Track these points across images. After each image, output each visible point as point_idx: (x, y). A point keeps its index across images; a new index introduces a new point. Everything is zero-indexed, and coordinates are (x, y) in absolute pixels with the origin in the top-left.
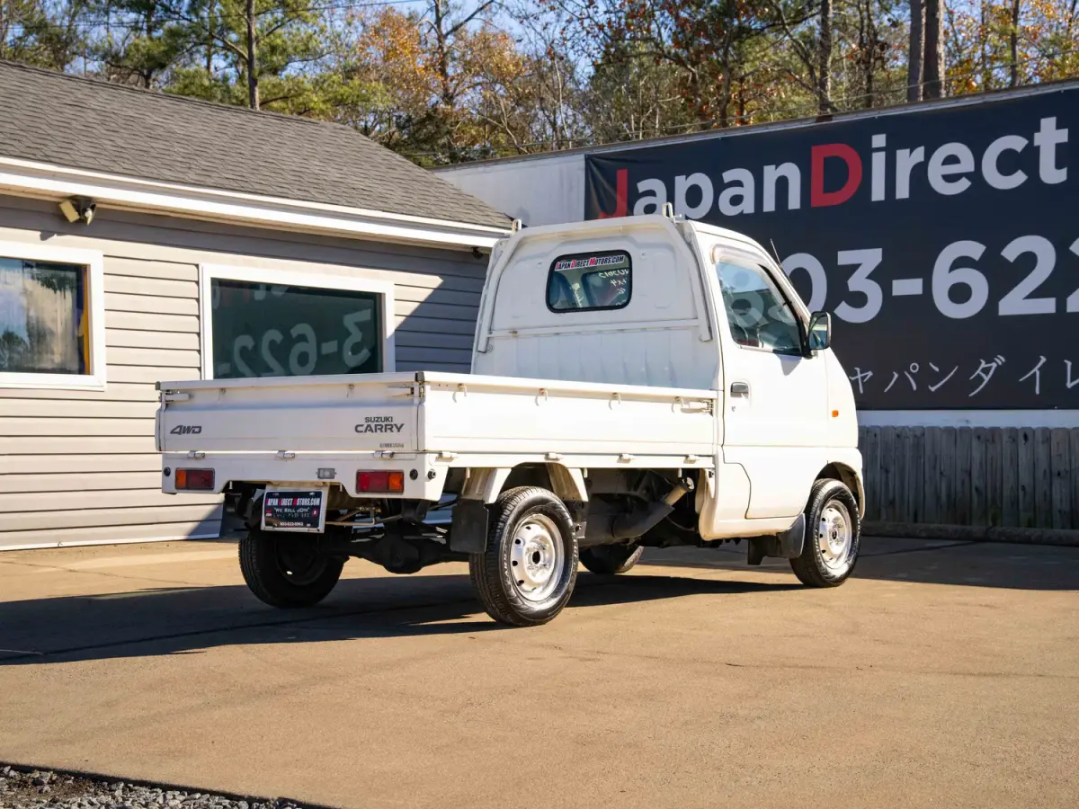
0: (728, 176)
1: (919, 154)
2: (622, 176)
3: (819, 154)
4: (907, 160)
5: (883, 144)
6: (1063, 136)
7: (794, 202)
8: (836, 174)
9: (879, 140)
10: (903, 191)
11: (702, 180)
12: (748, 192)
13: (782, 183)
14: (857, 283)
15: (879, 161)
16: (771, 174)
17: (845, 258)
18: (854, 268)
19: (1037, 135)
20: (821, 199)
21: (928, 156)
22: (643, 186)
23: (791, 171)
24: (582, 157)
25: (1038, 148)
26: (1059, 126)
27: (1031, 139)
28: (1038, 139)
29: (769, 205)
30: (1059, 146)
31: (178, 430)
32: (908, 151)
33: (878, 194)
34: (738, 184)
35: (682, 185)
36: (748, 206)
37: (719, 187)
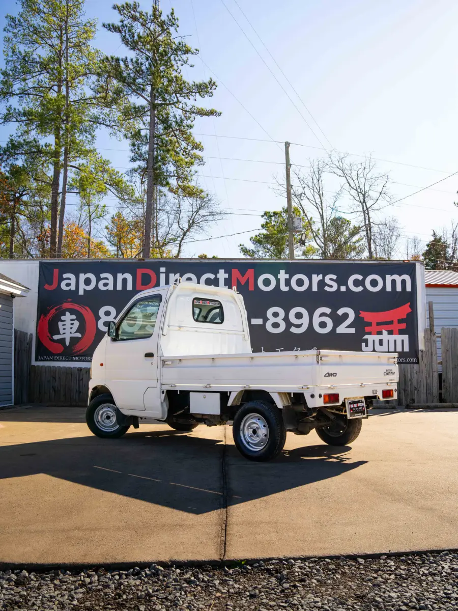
0: (102, 276)
1: (177, 276)
2: (56, 271)
3: (140, 272)
4: (173, 277)
5: (165, 271)
6: (226, 276)
7: (130, 287)
8: (146, 279)
9: (163, 269)
11: (92, 276)
12: (111, 281)
13: (125, 281)
15: (163, 276)
16: (120, 277)
19: (218, 274)
20: (140, 287)
21: (181, 277)
22: (65, 276)
23: (129, 277)
24: (38, 262)
25: (219, 279)
26: (225, 273)
27: (216, 276)
28: (219, 276)
29: (119, 287)
30: (225, 279)
31: (327, 375)
32: (174, 274)
34: (107, 279)
35: (82, 277)
36: (110, 287)
37: (99, 279)
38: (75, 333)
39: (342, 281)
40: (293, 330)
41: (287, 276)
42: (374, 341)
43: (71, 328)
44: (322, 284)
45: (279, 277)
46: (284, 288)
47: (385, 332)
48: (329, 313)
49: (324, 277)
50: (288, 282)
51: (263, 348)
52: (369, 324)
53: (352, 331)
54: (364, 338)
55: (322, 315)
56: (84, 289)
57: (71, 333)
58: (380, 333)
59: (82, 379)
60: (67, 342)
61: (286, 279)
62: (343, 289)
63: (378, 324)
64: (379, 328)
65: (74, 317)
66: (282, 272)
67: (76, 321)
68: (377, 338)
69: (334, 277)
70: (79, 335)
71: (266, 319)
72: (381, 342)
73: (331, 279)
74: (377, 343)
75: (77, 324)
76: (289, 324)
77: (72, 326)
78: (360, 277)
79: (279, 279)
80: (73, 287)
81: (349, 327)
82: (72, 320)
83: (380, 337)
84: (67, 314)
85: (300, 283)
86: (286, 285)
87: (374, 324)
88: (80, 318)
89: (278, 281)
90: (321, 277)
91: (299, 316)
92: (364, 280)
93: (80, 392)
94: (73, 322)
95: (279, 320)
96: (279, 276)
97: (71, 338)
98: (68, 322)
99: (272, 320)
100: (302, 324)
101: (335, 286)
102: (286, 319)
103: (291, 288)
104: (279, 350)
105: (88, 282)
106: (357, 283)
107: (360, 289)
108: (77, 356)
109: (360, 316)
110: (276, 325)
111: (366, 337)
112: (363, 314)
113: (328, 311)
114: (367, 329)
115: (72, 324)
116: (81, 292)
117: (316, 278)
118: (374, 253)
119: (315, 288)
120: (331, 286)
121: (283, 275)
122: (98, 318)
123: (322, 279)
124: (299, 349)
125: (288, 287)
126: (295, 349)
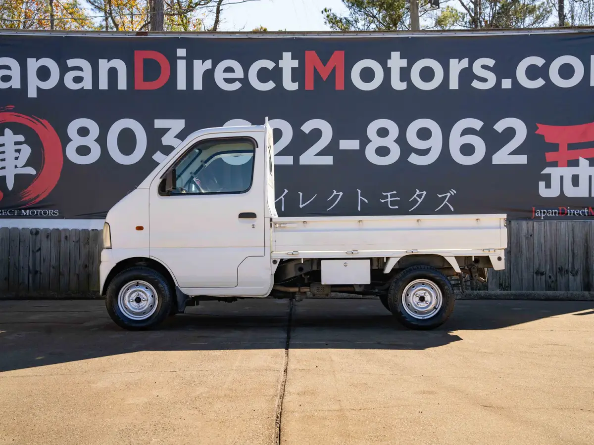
0: (71, 63)
1: (208, 64)
3: (140, 56)
4: (200, 67)
5: (185, 55)
6: (295, 64)
7: (122, 85)
8: (152, 70)
9: (181, 52)
10: (198, 85)
11: (51, 64)
12: (87, 74)
13: (113, 73)
14: (167, 140)
15: (181, 65)
16: (104, 65)
17: (159, 123)
18: (165, 131)
19: (280, 61)
20: (141, 85)
21: (214, 65)
23: (120, 66)
25: (282, 69)
26: (293, 58)
27: (277, 64)
28: (282, 64)
29: (103, 85)
30: (293, 69)
32: (201, 61)
33: (181, 85)
34: (79, 69)
35: (33, 65)
36: (87, 84)
37: (64, 70)
38: (24, 166)
39: (504, 69)
40: (414, 159)
41: (404, 63)
42: (562, 177)
43: (16, 158)
44: (467, 75)
45: (389, 66)
46: (398, 85)
47: (583, 162)
48: (478, 129)
49: (471, 64)
50: (405, 74)
51: (359, 191)
52: (555, 147)
53: (522, 159)
54: (543, 172)
55: (467, 131)
56: (38, 88)
57: (16, 167)
58: (575, 163)
59: (40, 249)
60: (10, 184)
61: (401, 69)
62: (507, 84)
63: (571, 147)
64: (571, 155)
65: (21, 138)
66: (395, 55)
67: (25, 145)
68: (568, 172)
69: (491, 62)
70: (31, 171)
71: (365, 141)
72: (575, 180)
73: (484, 67)
74: (568, 182)
75: (26, 151)
76: (406, 149)
77: (17, 154)
78: (539, 61)
79: (390, 69)
80: (16, 83)
81: (515, 152)
82: (17, 143)
83: (573, 170)
84: (7, 131)
85: (427, 75)
86: (402, 80)
87: (563, 148)
88: (32, 140)
89: (387, 72)
90: (465, 63)
92: (546, 66)
93: (36, 272)
94: (18, 147)
95: (390, 141)
96: (390, 63)
97: (17, 177)
98: (10, 149)
99: (377, 142)
100: (430, 148)
101: (492, 78)
102: (401, 140)
103: (410, 84)
104: (389, 194)
105: (43, 74)
106: (532, 72)
107: (540, 83)
108: (29, 208)
109: (536, 132)
110: (383, 151)
111: (547, 171)
112: (543, 129)
113: (477, 124)
114: (550, 156)
115: (18, 151)
116: (32, 93)
117: (456, 66)
118: (569, 16)
119: (454, 84)
120: (484, 80)
121: (396, 61)
122: (66, 140)
123: (467, 66)
124: (425, 193)
125: (406, 83)
126: (418, 192)
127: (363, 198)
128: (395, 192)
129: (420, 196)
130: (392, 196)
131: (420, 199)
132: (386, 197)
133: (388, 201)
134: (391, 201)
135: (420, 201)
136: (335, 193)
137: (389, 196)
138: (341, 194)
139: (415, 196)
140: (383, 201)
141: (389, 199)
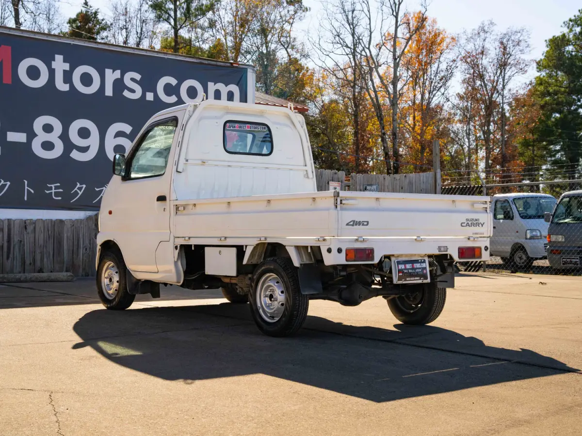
39: (148, 84)
40: (75, 155)
41: (67, 67)
44: (119, 85)
45: (53, 67)
46: (61, 86)
48: (128, 133)
49: (122, 75)
50: (68, 77)
51: (26, 182)
55: (119, 134)
61: (65, 71)
62: (150, 96)
66: (59, 58)
69: (138, 77)
71: (32, 135)
76: (69, 146)
78: (173, 81)
79: (54, 70)
85: (86, 80)
89: (52, 72)
90: (117, 74)
91: (84, 133)
92: (179, 86)
95: (54, 137)
96: (54, 65)
99: (42, 137)
100: (90, 146)
101: (139, 90)
102: (64, 137)
103: (72, 86)
104: (53, 186)
110: (48, 146)
113: (127, 128)
117: (111, 76)
119: (109, 92)
120: (133, 91)
121: (60, 64)
123: (119, 77)
124: (84, 186)
125: (68, 85)
126: (78, 185)
127: (29, 188)
128: (59, 184)
129: (80, 189)
130: (56, 188)
131: (80, 191)
132: (51, 188)
133: (52, 192)
134: (55, 192)
135: (80, 193)
136: (3, 182)
137: (53, 188)
138: (8, 183)
139: (76, 189)
140: (47, 192)
141: (53, 191)
